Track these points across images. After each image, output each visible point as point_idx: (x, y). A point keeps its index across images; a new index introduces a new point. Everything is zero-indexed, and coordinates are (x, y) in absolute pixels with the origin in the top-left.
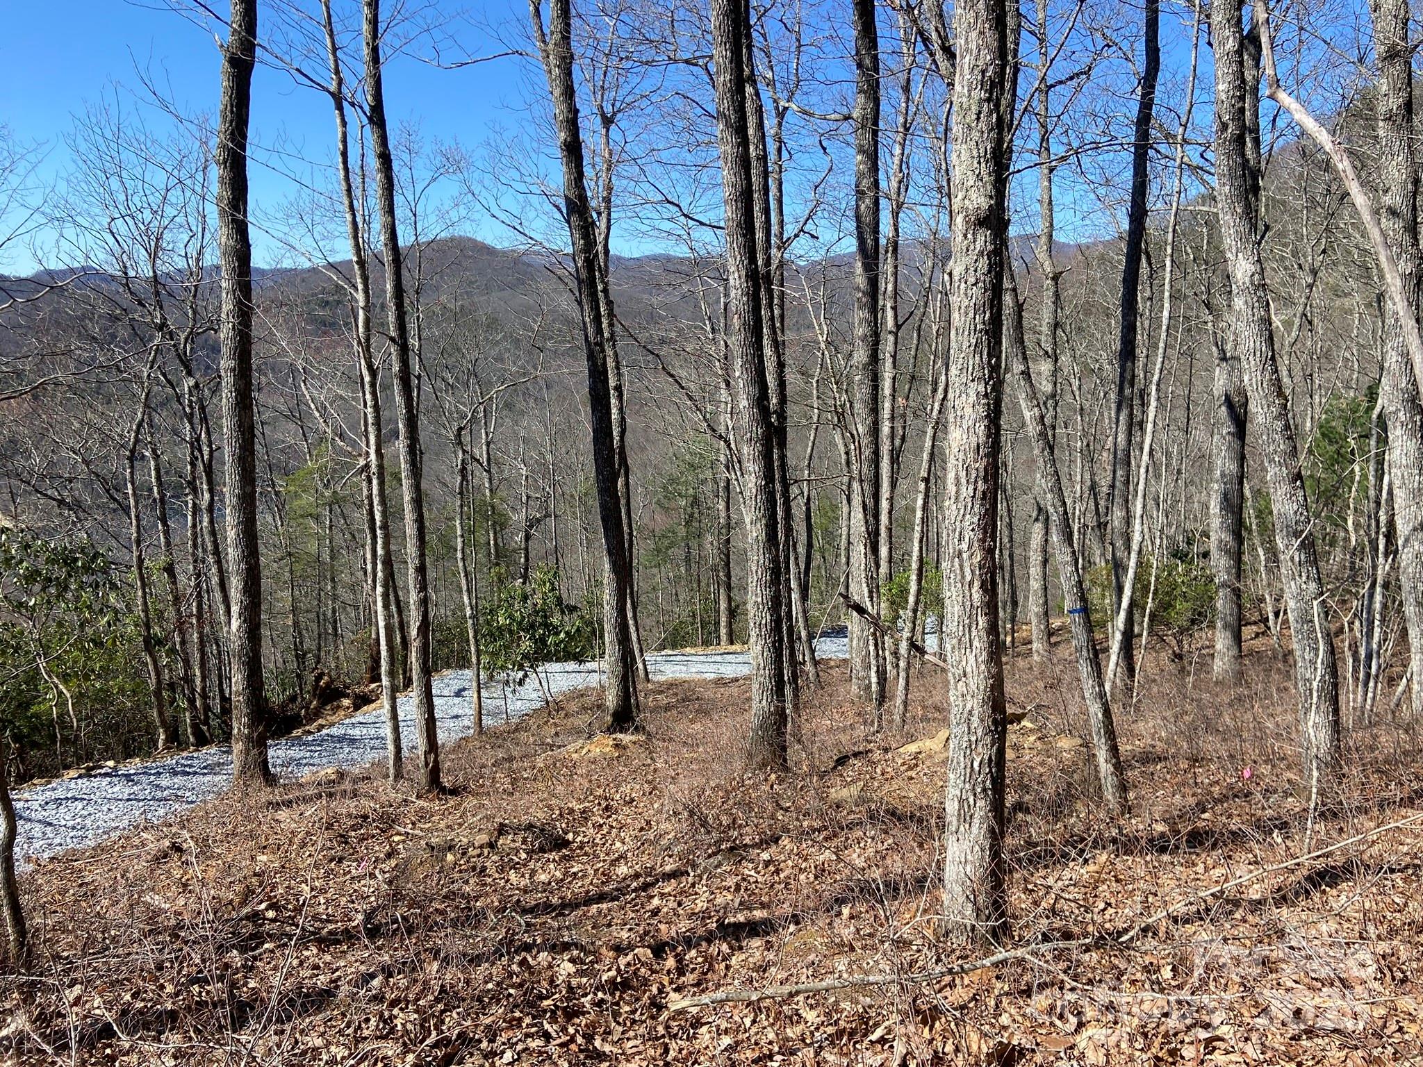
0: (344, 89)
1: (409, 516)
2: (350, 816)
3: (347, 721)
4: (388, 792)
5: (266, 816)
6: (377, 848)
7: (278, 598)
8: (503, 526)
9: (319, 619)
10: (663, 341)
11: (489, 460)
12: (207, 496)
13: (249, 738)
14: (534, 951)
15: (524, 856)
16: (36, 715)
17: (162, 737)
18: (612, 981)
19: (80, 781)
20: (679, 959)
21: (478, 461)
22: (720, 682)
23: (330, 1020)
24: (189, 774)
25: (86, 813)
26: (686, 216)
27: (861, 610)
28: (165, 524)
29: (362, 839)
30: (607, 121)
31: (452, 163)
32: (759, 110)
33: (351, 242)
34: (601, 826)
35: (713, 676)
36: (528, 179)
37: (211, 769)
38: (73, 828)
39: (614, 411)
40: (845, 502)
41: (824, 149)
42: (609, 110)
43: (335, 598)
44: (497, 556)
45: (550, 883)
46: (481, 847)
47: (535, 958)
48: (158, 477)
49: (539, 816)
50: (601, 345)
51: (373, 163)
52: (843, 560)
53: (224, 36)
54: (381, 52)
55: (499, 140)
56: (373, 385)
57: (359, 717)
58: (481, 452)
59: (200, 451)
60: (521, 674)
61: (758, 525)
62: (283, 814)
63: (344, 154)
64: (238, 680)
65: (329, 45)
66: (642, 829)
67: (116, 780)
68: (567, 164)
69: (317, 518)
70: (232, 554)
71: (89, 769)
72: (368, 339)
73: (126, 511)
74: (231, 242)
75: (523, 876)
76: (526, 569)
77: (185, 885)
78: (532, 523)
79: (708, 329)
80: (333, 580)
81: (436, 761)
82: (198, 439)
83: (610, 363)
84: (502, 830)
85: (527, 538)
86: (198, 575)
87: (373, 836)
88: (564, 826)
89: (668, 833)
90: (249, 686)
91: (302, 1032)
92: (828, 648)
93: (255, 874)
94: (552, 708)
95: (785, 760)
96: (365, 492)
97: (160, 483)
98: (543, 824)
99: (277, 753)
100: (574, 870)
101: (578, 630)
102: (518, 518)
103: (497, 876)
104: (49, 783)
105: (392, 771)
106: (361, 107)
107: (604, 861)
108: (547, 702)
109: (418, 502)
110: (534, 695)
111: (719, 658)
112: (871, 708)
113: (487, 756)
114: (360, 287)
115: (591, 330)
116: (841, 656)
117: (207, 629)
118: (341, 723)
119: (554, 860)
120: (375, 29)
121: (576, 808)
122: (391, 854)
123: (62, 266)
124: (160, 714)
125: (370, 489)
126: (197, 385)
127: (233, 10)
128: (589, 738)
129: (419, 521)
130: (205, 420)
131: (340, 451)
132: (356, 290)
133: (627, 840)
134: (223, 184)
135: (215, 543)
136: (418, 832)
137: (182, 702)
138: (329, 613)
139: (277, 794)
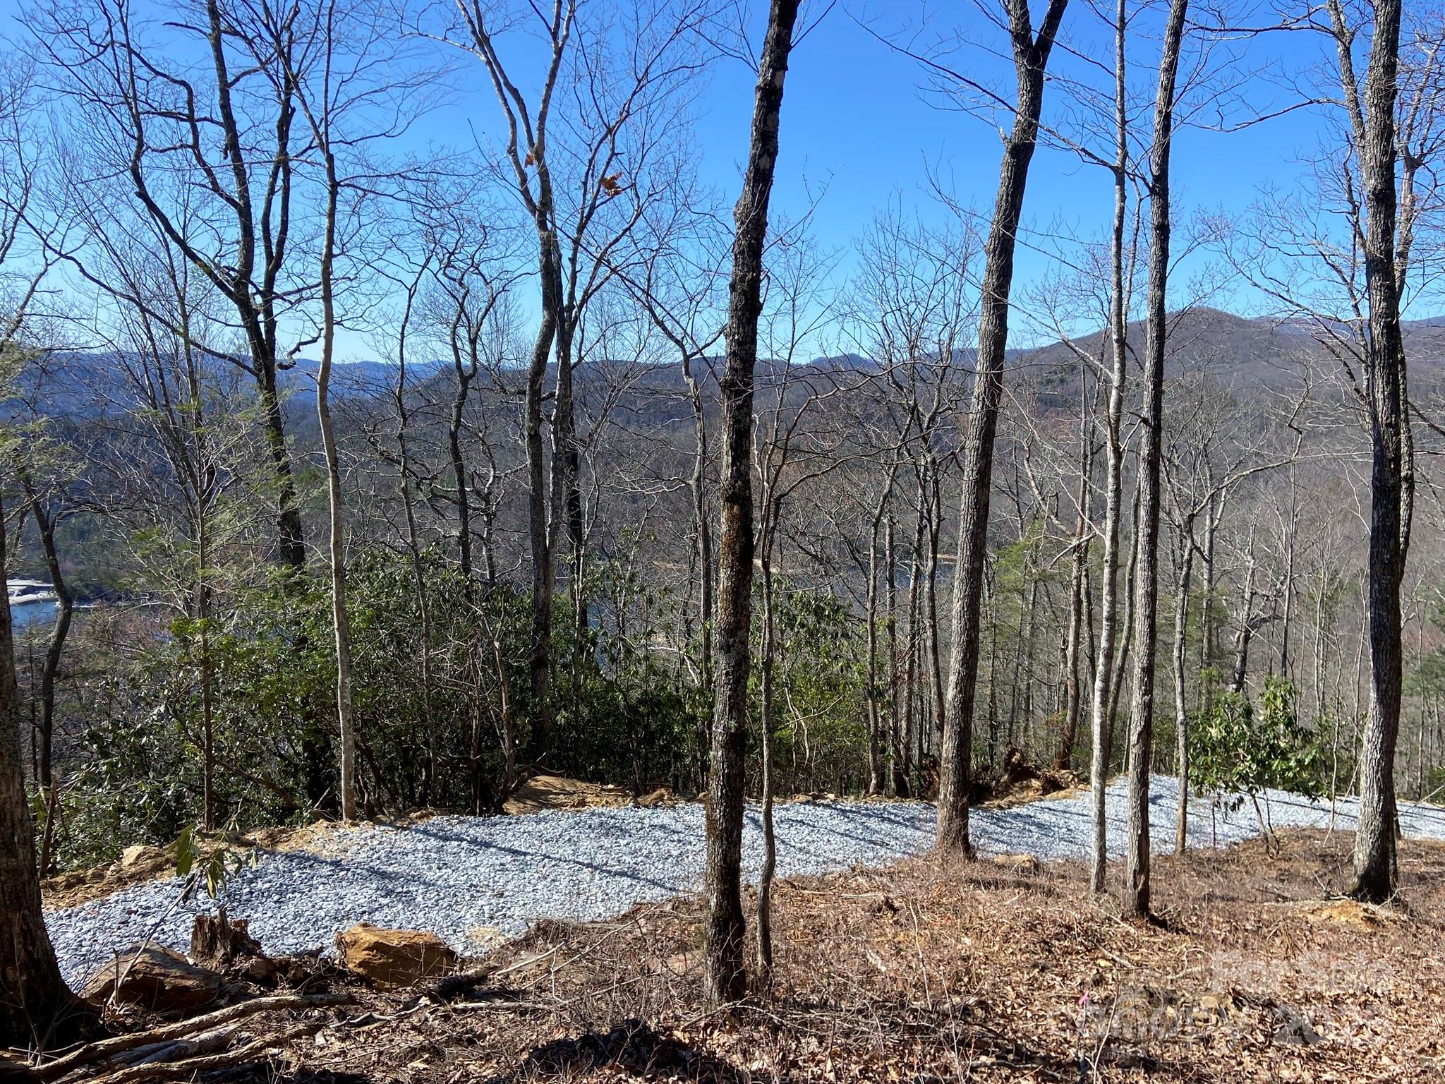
0: (1128, 163)
2: (1054, 922)
3: (1037, 804)
4: (1090, 903)
5: (965, 891)
6: (1082, 968)
7: (984, 668)
8: (1221, 623)
9: (1015, 691)
11: (1210, 549)
12: (930, 563)
13: (953, 806)
15: (1261, 1038)
16: (781, 740)
17: (874, 782)
19: (807, 807)
21: (1201, 550)
24: (894, 822)
25: (810, 838)
28: (892, 586)
29: (1066, 953)
30: (1413, 165)
31: (1214, 231)
33: (1114, 320)
34: (1360, 1027)
36: (1301, 240)
37: (912, 822)
38: (801, 850)
39: (1403, 506)
42: (1416, 151)
43: (1030, 673)
44: (1209, 656)
46: (1208, 1011)
48: (891, 542)
51: (1149, 237)
53: (1008, 126)
54: (1173, 119)
56: (1117, 468)
57: (1048, 802)
59: (930, 521)
60: (1235, 797)
62: (982, 894)
63: (1119, 232)
64: (948, 748)
65: (1119, 119)
66: (1422, 1051)
67: (835, 812)
68: (1374, 216)
69: (1022, 593)
70: (955, 626)
71: (815, 798)
72: (1118, 420)
73: (864, 568)
74: (991, 328)
75: (1259, 1063)
76: (1241, 675)
78: (1255, 624)
80: (1030, 656)
81: (1146, 884)
82: (929, 512)
83: (1405, 449)
84: (1234, 997)
85: (1247, 639)
86: (914, 636)
87: (1078, 953)
88: (1311, 1013)
90: (957, 755)
94: (1270, 843)
96: (1075, 573)
97: (892, 548)
99: (975, 822)
102: (1240, 615)
104: (784, 803)
105: (1093, 879)
106: (1144, 179)
108: (1265, 836)
109: (1152, 596)
110: (1245, 823)
114: (1117, 366)
115: (1383, 409)
117: (916, 687)
118: (1033, 805)
119: (1299, 1055)
120: (1171, 96)
121: (1327, 994)
122: (1099, 981)
123: (839, 354)
124: (874, 759)
125: (1079, 570)
126: (934, 461)
127: (1019, 101)
128: (1327, 899)
129: (1152, 617)
130: (936, 493)
131: (1053, 529)
132: (1111, 369)
133: (1399, 1058)
134: (990, 271)
135: (933, 608)
136: (1126, 962)
137: (891, 750)
138: (1023, 687)
139: (975, 871)
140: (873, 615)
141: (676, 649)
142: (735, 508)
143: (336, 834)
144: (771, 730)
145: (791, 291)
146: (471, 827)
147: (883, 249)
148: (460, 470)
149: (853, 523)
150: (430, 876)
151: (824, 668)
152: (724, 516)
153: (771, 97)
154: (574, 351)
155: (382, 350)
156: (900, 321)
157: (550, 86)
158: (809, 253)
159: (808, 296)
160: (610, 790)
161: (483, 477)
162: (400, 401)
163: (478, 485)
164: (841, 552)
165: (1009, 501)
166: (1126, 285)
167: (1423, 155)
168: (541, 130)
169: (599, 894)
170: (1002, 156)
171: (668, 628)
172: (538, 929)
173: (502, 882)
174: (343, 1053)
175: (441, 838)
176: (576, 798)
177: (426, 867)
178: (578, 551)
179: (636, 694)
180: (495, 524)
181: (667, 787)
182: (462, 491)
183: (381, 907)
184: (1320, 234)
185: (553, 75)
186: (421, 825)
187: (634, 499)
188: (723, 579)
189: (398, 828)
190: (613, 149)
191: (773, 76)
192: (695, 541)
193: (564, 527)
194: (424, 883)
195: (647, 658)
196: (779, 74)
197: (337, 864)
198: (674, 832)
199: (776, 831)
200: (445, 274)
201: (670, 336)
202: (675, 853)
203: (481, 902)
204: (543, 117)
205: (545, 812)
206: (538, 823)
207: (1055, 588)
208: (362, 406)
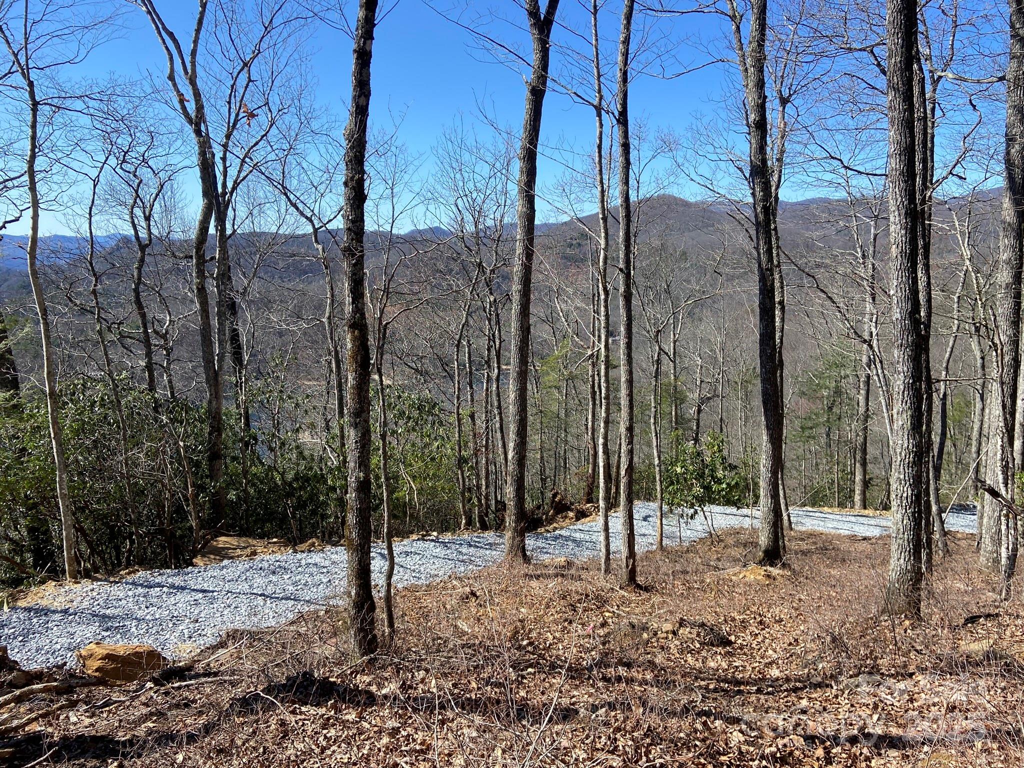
0: (603, 103)
1: (623, 392)
2: (577, 592)
3: (571, 527)
4: (600, 581)
5: (523, 582)
6: (594, 618)
7: (534, 440)
8: (683, 401)
9: (556, 457)
10: (818, 266)
11: (675, 353)
12: (496, 371)
13: (515, 530)
14: (712, 718)
15: (698, 645)
16: (397, 499)
17: (464, 521)
18: (773, 755)
19: (418, 542)
20: (827, 751)
21: (667, 354)
22: (853, 538)
23: (575, 730)
24: (478, 547)
25: (421, 562)
26: (846, 168)
27: (994, 494)
28: (471, 387)
29: (585, 611)
30: (784, 101)
31: (668, 145)
32: (922, 81)
33: (600, 205)
34: (756, 635)
35: (847, 532)
36: (718, 150)
37: (490, 546)
38: (414, 571)
39: (777, 319)
40: (978, 399)
41: (974, 106)
42: (786, 94)
43: (566, 442)
44: (676, 423)
45: (718, 670)
46: (667, 632)
47: (713, 723)
48: (469, 358)
49: (710, 619)
50: (771, 270)
51: (617, 150)
52: (974, 449)
53: (529, 75)
54: (629, 74)
55: (699, 126)
56: (606, 301)
57: (578, 526)
58: (669, 348)
59: (494, 342)
60: (692, 511)
61: (904, 416)
62: (534, 583)
63: (600, 147)
64: (509, 491)
65: (596, 74)
66: (790, 644)
67: (437, 544)
69: (558, 388)
70: (512, 409)
71: (423, 536)
72: (605, 270)
73: (452, 378)
74: (525, 209)
75: (697, 660)
76: (697, 435)
77: (479, 620)
78: (704, 400)
79: (860, 255)
80: (565, 430)
81: (633, 564)
82: (494, 335)
83: (777, 284)
84: (682, 623)
85: (699, 411)
86: (488, 421)
87: (592, 610)
88: (728, 629)
89: (813, 652)
90: (516, 496)
91: (557, 734)
92: (956, 523)
93: (520, 621)
94: (714, 539)
95: (919, 610)
96: (590, 373)
97: (470, 362)
98: (713, 625)
99: (530, 542)
100: (736, 664)
101: (737, 483)
102: (693, 396)
103: (678, 656)
104: (402, 541)
105: (603, 567)
106: (613, 113)
107: (760, 662)
108: (711, 535)
109: (630, 382)
110: (700, 528)
111: (853, 519)
112: (999, 579)
113: (666, 567)
114: (603, 235)
115: (764, 259)
116: (968, 531)
117: (491, 456)
118: (569, 528)
119: (720, 653)
120: (626, 59)
121: (737, 618)
122: (604, 624)
123: (426, 227)
124: (464, 507)
125: (593, 371)
126: (495, 300)
127: (534, 58)
128: (745, 566)
129: (630, 395)
130: (498, 323)
131: (576, 345)
132: (599, 236)
133: (778, 650)
134: (522, 172)
135: (499, 401)
136: (621, 613)
137: (475, 501)
138: (562, 453)
139: (531, 569)
140: (458, 408)
141: (319, 441)
142: (356, 332)
143: (63, 590)
144: (391, 492)
145: (390, 182)
146: (169, 577)
147: (452, 154)
148: (143, 316)
149: (442, 346)
150: (140, 614)
151: (427, 445)
152: (349, 337)
153: (364, 57)
154: (228, 226)
155: (73, 226)
156: (467, 205)
157: (198, 31)
158: (401, 156)
159: (402, 186)
160: (275, 543)
161: (161, 322)
162: (91, 264)
163: (158, 328)
164: (435, 367)
165: (547, 326)
166: (605, 182)
167: (790, 95)
168: (193, 63)
169: (271, 613)
170: (526, 94)
171: (312, 426)
172: (228, 636)
173: (196, 612)
174: (92, 725)
175: (146, 586)
176: (249, 551)
177: (136, 608)
178: (240, 373)
179: (290, 476)
180: (173, 356)
181: (318, 538)
182: (146, 332)
183: (104, 638)
184: (730, 147)
185: (200, 22)
186: (130, 579)
187: (281, 334)
188: (351, 379)
189: (111, 582)
190: (249, 77)
191: (364, 43)
192: (330, 363)
193: (228, 357)
194: (136, 619)
195: (298, 447)
196: (368, 42)
197: (65, 612)
198: (324, 567)
199: (396, 560)
200: (121, 168)
201: (302, 214)
202: (324, 580)
203: (181, 628)
204: (194, 53)
205: (226, 562)
206: (221, 570)
207: (578, 383)
208: (59, 271)
